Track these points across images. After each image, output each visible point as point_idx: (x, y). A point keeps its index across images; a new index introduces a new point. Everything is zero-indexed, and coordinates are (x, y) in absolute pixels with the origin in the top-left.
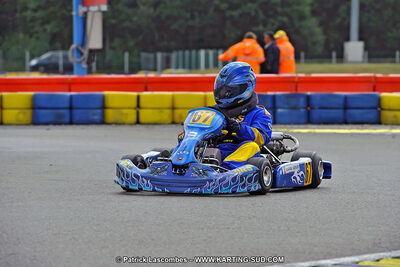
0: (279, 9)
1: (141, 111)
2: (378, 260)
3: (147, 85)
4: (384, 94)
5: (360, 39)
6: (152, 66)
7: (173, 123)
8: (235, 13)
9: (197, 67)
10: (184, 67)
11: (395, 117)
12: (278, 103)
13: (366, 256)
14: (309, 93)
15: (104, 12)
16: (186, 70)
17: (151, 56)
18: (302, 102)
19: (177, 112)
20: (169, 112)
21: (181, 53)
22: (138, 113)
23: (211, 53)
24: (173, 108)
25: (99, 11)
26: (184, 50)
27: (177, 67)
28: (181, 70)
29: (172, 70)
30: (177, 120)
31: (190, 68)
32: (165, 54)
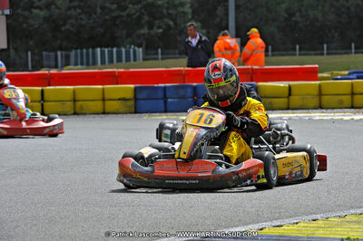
0: (165, 11)
1: (45, 104)
2: (262, 229)
3: (50, 80)
4: (260, 84)
5: (237, 36)
6: (53, 63)
7: (75, 114)
8: (124, 14)
9: (95, 63)
10: (82, 64)
11: (271, 103)
12: (168, 94)
13: (250, 226)
14: (195, 84)
15: (7, 15)
16: (84, 67)
17: (52, 54)
18: (189, 92)
19: (79, 104)
20: (71, 104)
21: (79, 51)
22: (42, 105)
23: (106, 50)
24: (75, 101)
25: (3, 14)
26: (82, 49)
27: (76, 64)
28: (79, 67)
29: (72, 67)
30: (78, 111)
31: (88, 64)
32: (64, 53)
